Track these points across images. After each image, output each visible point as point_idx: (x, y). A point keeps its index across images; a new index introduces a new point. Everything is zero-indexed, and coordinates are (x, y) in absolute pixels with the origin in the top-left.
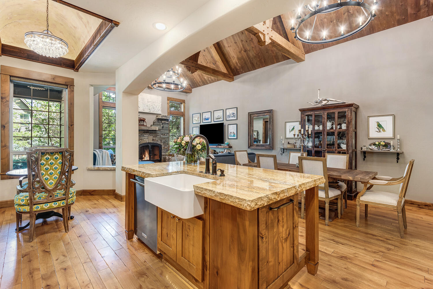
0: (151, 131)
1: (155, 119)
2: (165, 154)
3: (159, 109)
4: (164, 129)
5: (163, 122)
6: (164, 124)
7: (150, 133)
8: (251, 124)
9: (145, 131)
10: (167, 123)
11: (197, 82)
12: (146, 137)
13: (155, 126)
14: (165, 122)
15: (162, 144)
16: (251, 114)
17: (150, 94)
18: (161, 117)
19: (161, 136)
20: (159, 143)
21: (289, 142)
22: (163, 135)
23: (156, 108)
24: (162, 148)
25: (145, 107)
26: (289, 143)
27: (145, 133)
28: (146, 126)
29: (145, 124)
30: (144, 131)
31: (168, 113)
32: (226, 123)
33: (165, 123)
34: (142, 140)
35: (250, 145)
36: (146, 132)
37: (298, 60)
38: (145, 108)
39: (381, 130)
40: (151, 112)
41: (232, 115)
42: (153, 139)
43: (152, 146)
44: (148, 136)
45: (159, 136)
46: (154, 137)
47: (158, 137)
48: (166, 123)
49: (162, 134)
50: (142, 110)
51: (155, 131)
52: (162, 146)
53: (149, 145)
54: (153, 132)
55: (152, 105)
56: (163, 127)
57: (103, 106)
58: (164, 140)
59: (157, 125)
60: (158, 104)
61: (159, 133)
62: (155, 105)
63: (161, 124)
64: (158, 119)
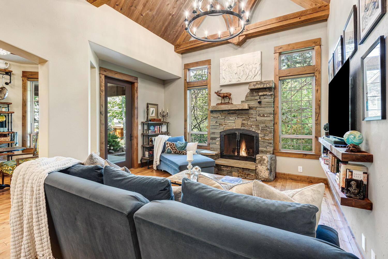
0: (240, 111)
1: (249, 91)
2: (265, 149)
3: (256, 72)
4: (263, 106)
5: (260, 94)
6: (262, 97)
7: (239, 114)
9: (231, 112)
10: (269, 94)
12: (231, 120)
13: (246, 102)
14: (265, 93)
15: (259, 132)
18: (254, 85)
19: (258, 118)
20: (253, 130)
22: (261, 117)
23: (250, 73)
24: (260, 139)
25: (232, 76)
27: (231, 115)
28: (232, 104)
29: (230, 101)
30: (229, 112)
31: (275, 76)
33: (264, 95)
34: (225, 124)
36: (232, 113)
38: (232, 78)
40: (242, 81)
42: (243, 124)
43: (241, 134)
44: (235, 119)
45: (254, 118)
46: (244, 120)
47: (252, 120)
48: (266, 95)
49: (259, 115)
52: (260, 135)
53: (237, 132)
54: (243, 112)
55: (243, 70)
56: (260, 102)
57: (188, 88)
58: (263, 125)
59: (250, 101)
60: (253, 66)
61: (254, 113)
62: (248, 69)
63: (257, 98)
64: (252, 90)
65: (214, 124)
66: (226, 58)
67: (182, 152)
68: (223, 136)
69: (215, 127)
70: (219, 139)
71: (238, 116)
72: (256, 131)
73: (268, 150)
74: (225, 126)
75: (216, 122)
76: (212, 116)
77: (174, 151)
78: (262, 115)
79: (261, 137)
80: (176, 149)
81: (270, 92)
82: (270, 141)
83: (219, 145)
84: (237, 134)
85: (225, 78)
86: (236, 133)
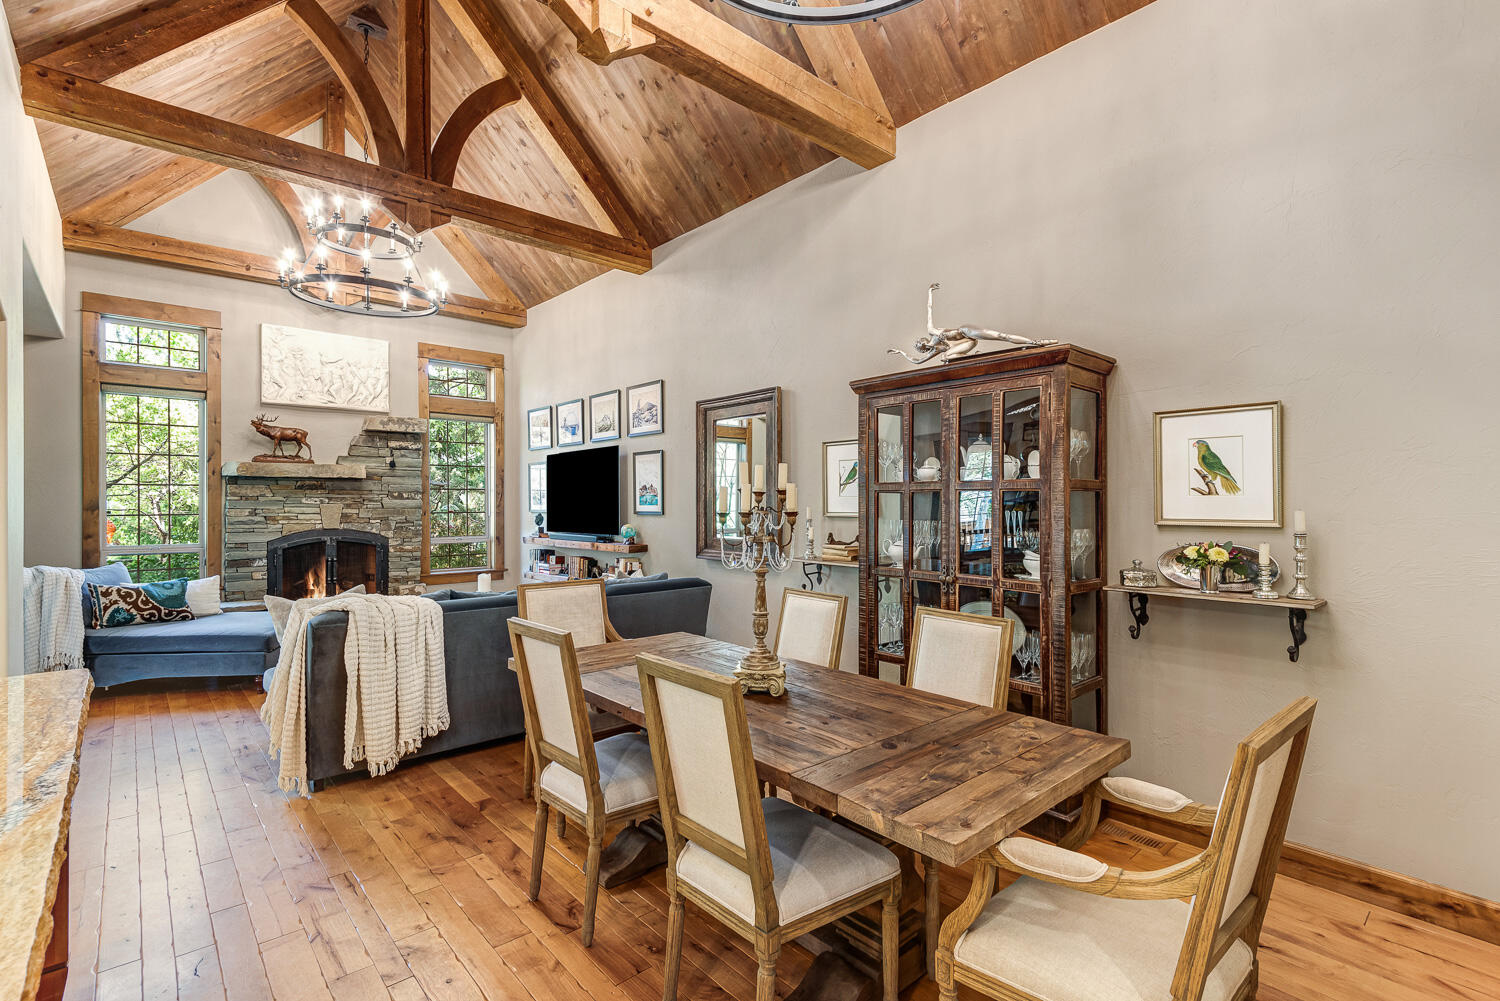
0: (337, 483)
1: (360, 432)
2: (404, 574)
3: (378, 390)
4: (397, 472)
5: (393, 444)
6: (396, 453)
7: (332, 491)
8: (706, 451)
9: (307, 482)
10: (414, 447)
11: (536, 280)
12: (308, 506)
13: (353, 461)
14: (404, 444)
15: (390, 534)
16: (706, 410)
17: (336, 330)
18: (382, 423)
19: (387, 501)
20: (374, 531)
21: (831, 535)
22: (396, 498)
23: (362, 388)
24: (391, 550)
25: (305, 382)
26: (831, 540)
27: (308, 492)
28: (311, 461)
29: (304, 453)
30: (299, 483)
31: (422, 407)
32: (626, 447)
33: (401, 449)
34: (288, 518)
35: (702, 543)
36: (311, 488)
37: (871, 157)
38: (305, 388)
39: (1218, 482)
40: (339, 403)
41: (647, 415)
42: (345, 517)
43: (338, 542)
44: (322, 502)
45: (376, 501)
46: (348, 506)
47: (371, 505)
48: (406, 448)
49: (390, 494)
50: (294, 398)
51: (357, 484)
52: (392, 542)
53: (327, 539)
54: (347, 485)
55: (341, 376)
56: (392, 465)
57: (102, 383)
58: (398, 518)
59: (364, 459)
60: (371, 372)
61: (374, 488)
62: (355, 376)
63: (385, 452)
64: (371, 434)
65: (245, 519)
66: (285, 328)
67: (179, 613)
68: (280, 552)
69: (247, 527)
70: (265, 561)
71: (330, 496)
72: (383, 533)
73: (410, 574)
74: (284, 522)
75: (254, 513)
76: (233, 494)
77: (145, 613)
78: (396, 494)
79: (394, 547)
80: (154, 607)
81: (415, 444)
82: (415, 554)
83: (263, 579)
84: (328, 543)
85: (282, 383)
86: (325, 542)
